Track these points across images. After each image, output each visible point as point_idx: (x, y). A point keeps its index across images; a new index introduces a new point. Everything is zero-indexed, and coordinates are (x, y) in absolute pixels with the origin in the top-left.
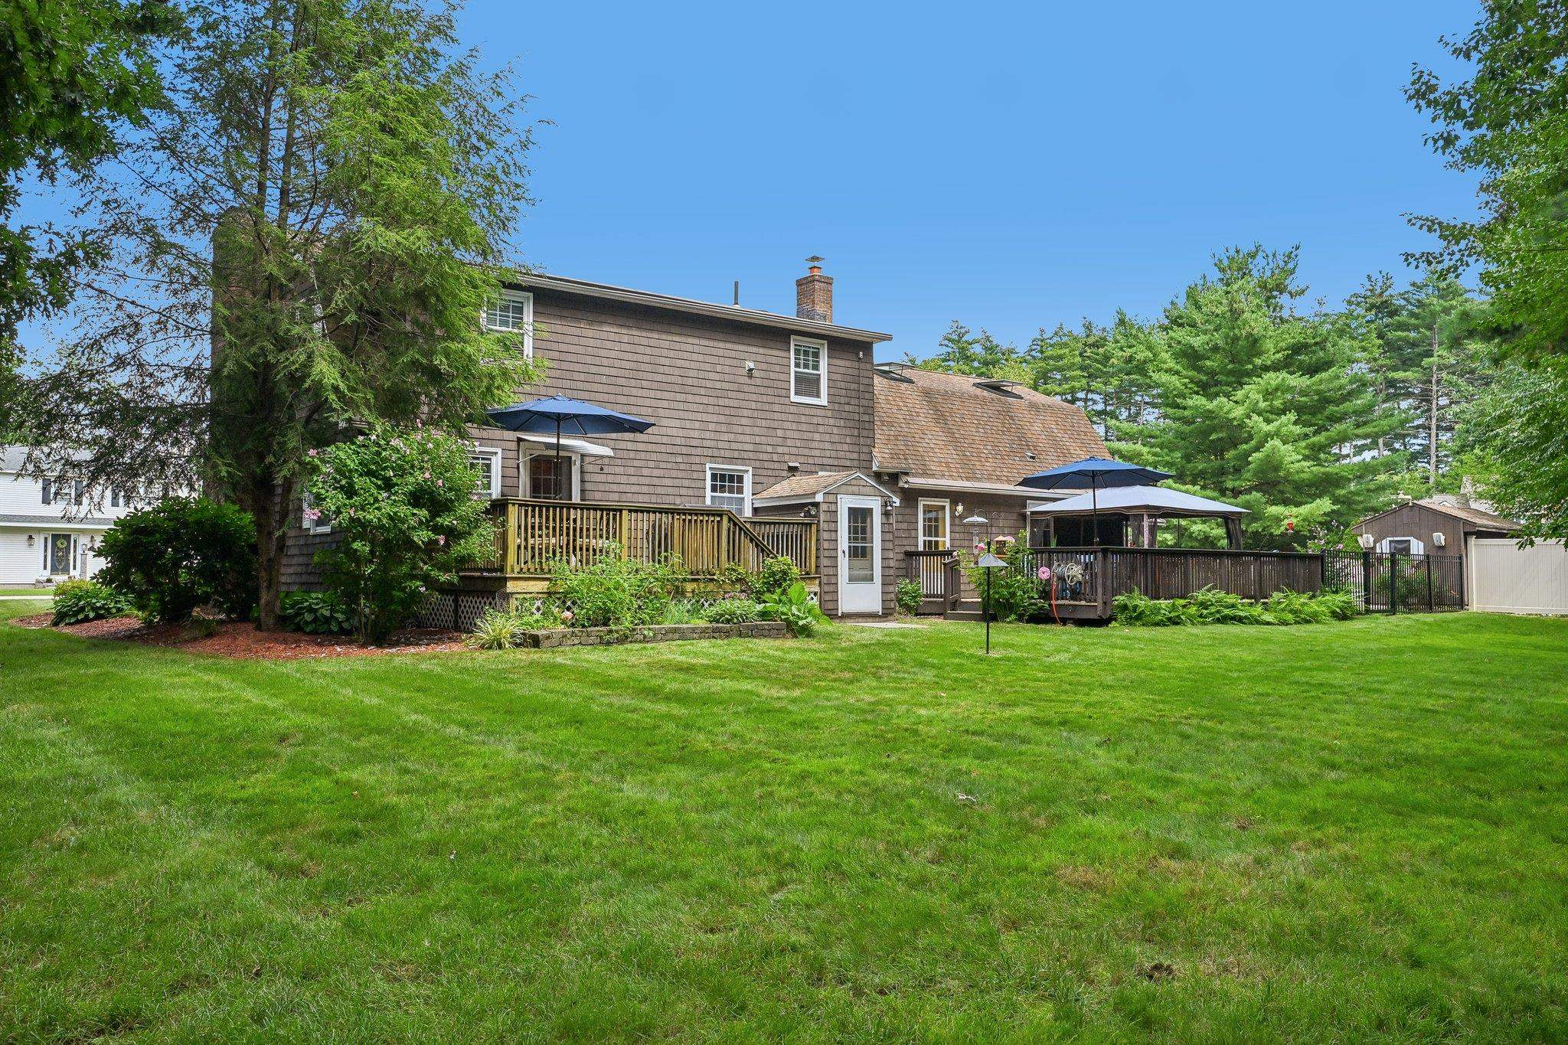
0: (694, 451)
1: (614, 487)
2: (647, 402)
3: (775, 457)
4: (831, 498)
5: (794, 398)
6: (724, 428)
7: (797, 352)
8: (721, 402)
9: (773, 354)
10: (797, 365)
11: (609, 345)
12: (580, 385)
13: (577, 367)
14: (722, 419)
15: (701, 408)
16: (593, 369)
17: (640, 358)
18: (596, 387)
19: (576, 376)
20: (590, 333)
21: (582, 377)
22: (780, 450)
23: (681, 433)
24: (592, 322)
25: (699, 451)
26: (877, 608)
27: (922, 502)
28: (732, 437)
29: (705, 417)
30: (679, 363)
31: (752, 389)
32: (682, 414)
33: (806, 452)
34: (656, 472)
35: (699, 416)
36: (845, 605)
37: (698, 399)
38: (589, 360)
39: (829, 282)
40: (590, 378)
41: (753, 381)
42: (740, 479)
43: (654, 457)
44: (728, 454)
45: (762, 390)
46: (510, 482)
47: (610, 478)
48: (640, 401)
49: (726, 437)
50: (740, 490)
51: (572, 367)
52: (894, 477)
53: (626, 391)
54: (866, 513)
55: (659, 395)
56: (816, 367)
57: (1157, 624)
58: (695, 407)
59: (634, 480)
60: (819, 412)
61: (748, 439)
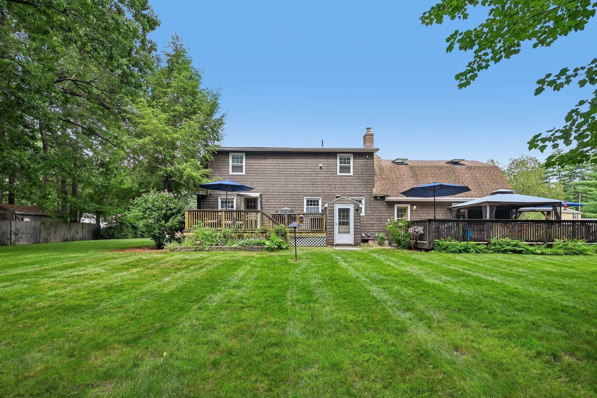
0: (299, 194)
1: (272, 206)
2: (283, 180)
3: (331, 194)
4: (331, 205)
5: (339, 174)
6: (311, 186)
7: (341, 159)
8: (310, 178)
9: (330, 161)
10: (340, 163)
11: (270, 165)
12: (260, 177)
13: (259, 172)
14: (310, 183)
15: (302, 180)
16: (264, 172)
17: (280, 167)
18: (265, 177)
19: (259, 175)
20: (264, 162)
21: (261, 175)
22: (333, 191)
23: (295, 188)
24: (264, 159)
25: (301, 194)
26: (352, 242)
27: (396, 206)
28: (314, 188)
29: (304, 183)
30: (294, 167)
31: (322, 173)
32: (295, 183)
33: (344, 191)
34: (286, 201)
35: (302, 183)
37: (301, 178)
38: (263, 170)
39: (372, 135)
40: (263, 175)
41: (322, 170)
42: (318, 201)
43: (285, 196)
44: (312, 194)
45: (326, 173)
46: (238, 206)
47: (270, 203)
48: (280, 180)
49: (312, 189)
50: (318, 205)
51: (257, 172)
52: (383, 198)
53: (275, 177)
54: (348, 210)
55: (287, 178)
56: (349, 163)
57: (454, 252)
58: (300, 180)
59: (279, 203)
60: (351, 178)
61: (320, 189)
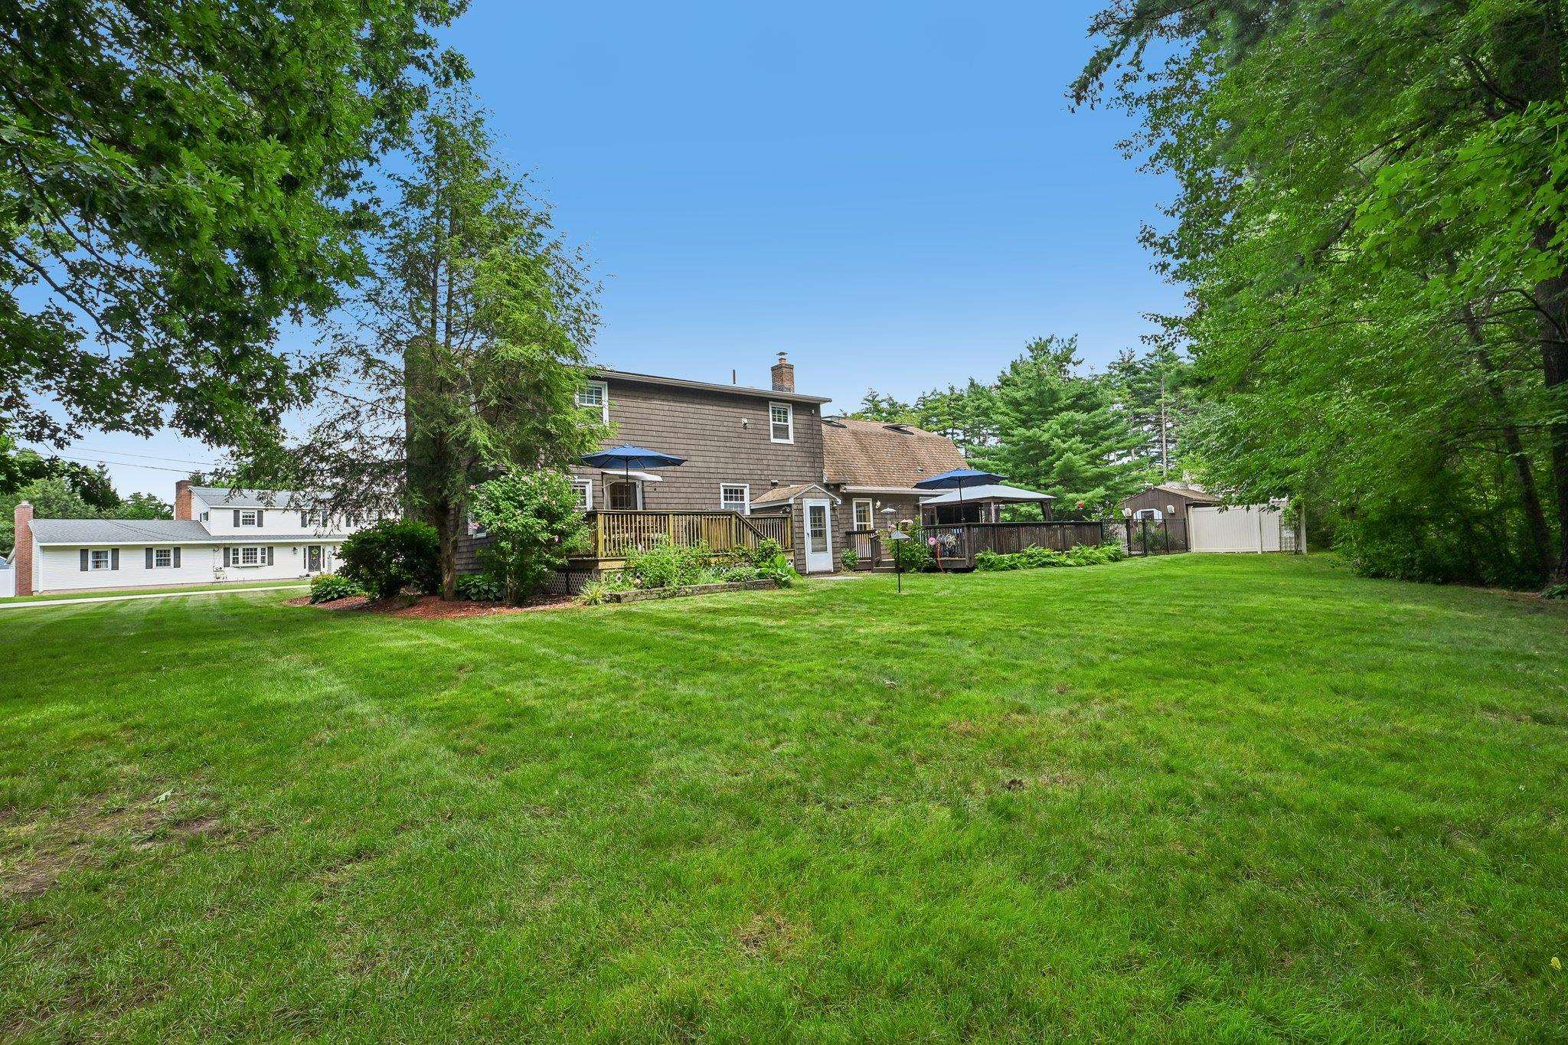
0: (712, 476)
1: (664, 501)
2: (682, 446)
3: (763, 477)
4: (799, 501)
5: (773, 440)
6: (730, 461)
7: (774, 412)
8: (728, 444)
9: (759, 413)
10: (774, 420)
11: (657, 412)
12: (639, 438)
13: (637, 427)
14: (729, 455)
15: (715, 449)
16: (647, 428)
17: (676, 419)
18: (649, 439)
19: (636, 432)
20: (645, 405)
21: (640, 432)
22: (765, 472)
23: (704, 465)
24: (645, 399)
25: (716, 476)
26: (831, 568)
27: (855, 501)
28: (735, 466)
29: (719, 454)
30: (700, 421)
31: (747, 436)
32: (704, 453)
33: (782, 473)
34: (689, 490)
35: (714, 454)
36: (810, 568)
37: (713, 443)
38: (644, 422)
39: (791, 367)
40: (645, 433)
41: (747, 431)
42: (742, 492)
43: (688, 480)
44: (734, 477)
45: (753, 436)
46: (598, 500)
47: (661, 495)
48: (677, 446)
49: (731, 466)
50: (742, 499)
51: (634, 426)
52: (837, 486)
53: (668, 440)
54: (821, 509)
55: (689, 441)
56: (786, 421)
57: (1003, 569)
58: (712, 449)
59: (675, 495)
60: (789, 448)
61: (745, 466)
